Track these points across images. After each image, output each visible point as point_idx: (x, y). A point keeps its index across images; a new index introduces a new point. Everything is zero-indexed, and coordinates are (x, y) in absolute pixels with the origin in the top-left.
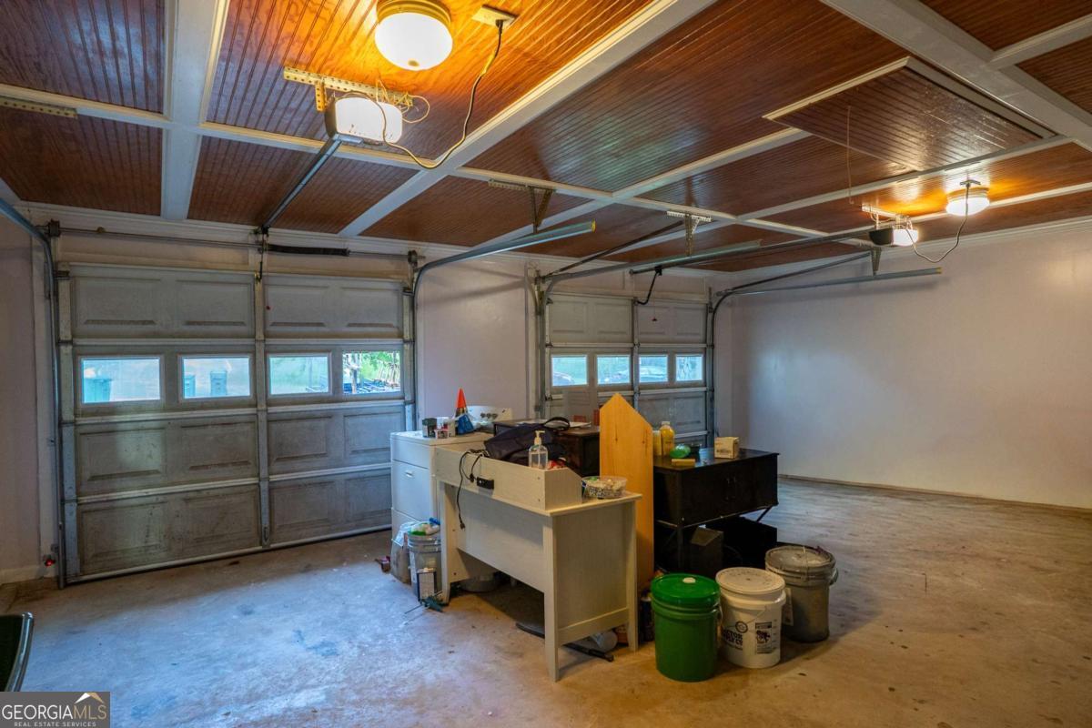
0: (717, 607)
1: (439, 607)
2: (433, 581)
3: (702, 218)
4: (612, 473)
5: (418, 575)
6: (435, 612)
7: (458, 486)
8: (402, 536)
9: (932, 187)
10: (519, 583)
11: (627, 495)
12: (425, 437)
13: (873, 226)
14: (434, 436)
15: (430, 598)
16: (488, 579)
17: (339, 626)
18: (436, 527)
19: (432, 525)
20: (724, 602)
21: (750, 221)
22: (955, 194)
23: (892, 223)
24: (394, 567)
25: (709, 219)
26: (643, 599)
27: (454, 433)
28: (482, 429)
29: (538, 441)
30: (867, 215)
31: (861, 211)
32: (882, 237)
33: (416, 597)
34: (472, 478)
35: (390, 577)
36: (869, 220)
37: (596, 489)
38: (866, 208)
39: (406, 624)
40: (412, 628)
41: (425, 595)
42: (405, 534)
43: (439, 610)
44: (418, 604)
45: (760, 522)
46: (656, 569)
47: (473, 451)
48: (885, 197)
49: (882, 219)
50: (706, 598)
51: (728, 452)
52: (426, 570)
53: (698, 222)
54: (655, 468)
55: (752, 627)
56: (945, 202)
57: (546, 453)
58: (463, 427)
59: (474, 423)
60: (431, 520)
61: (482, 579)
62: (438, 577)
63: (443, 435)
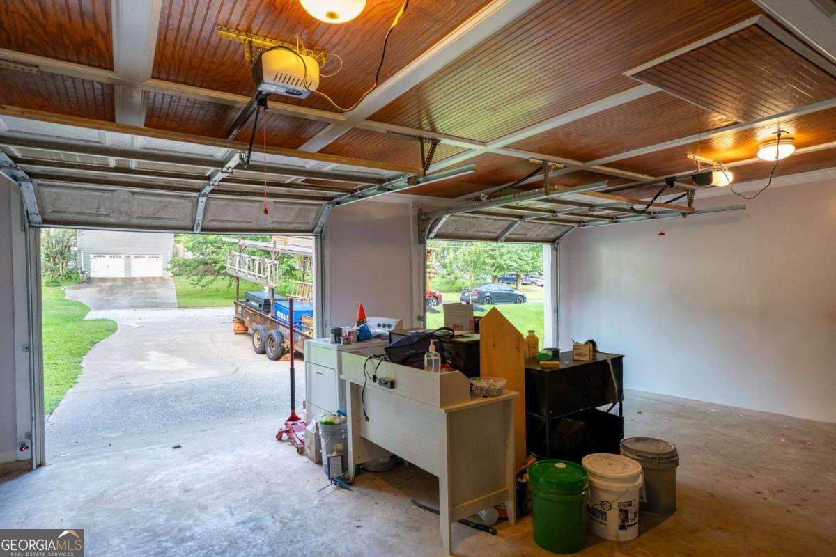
0: (586, 489)
1: (346, 485)
2: (341, 464)
3: (556, 164)
4: (491, 374)
5: (328, 458)
6: (343, 490)
7: (363, 385)
8: (314, 424)
9: (745, 137)
10: (410, 464)
11: (506, 393)
12: (332, 343)
13: (695, 171)
14: (340, 342)
15: (339, 478)
16: (386, 461)
17: (264, 502)
18: (343, 417)
19: (339, 416)
20: (591, 485)
21: (594, 167)
22: (767, 142)
23: (711, 168)
24: (307, 450)
25: (562, 166)
26: (519, 480)
27: (356, 340)
28: (379, 336)
29: (432, 348)
30: (691, 161)
31: (686, 158)
32: (704, 179)
33: (327, 477)
34: (374, 378)
35: (305, 459)
36: (692, 165)
37: (482, 389)
38: (690, 156)
39: (320, 500)
40: (325, 504)
41: (335, 475)
42: (317, 424)
43: (346, 488)
44: (329, 482)
45: (610, 412)
46: (528, 455)
47: (375, 356)
48: (705, 146)
49: (703, 164)
50: (577, 482)
51: (585, 355)
52: (334, 454)
53: (553, 167)
54: (526, 370)
55: (615, 505)
56: (757, 149)
57: (439, 358)
58: (364, 336)
59: (372, 331)
60: (338, 412)
61: (381, 461)
62: (344, 460)
63: (348, 342)
